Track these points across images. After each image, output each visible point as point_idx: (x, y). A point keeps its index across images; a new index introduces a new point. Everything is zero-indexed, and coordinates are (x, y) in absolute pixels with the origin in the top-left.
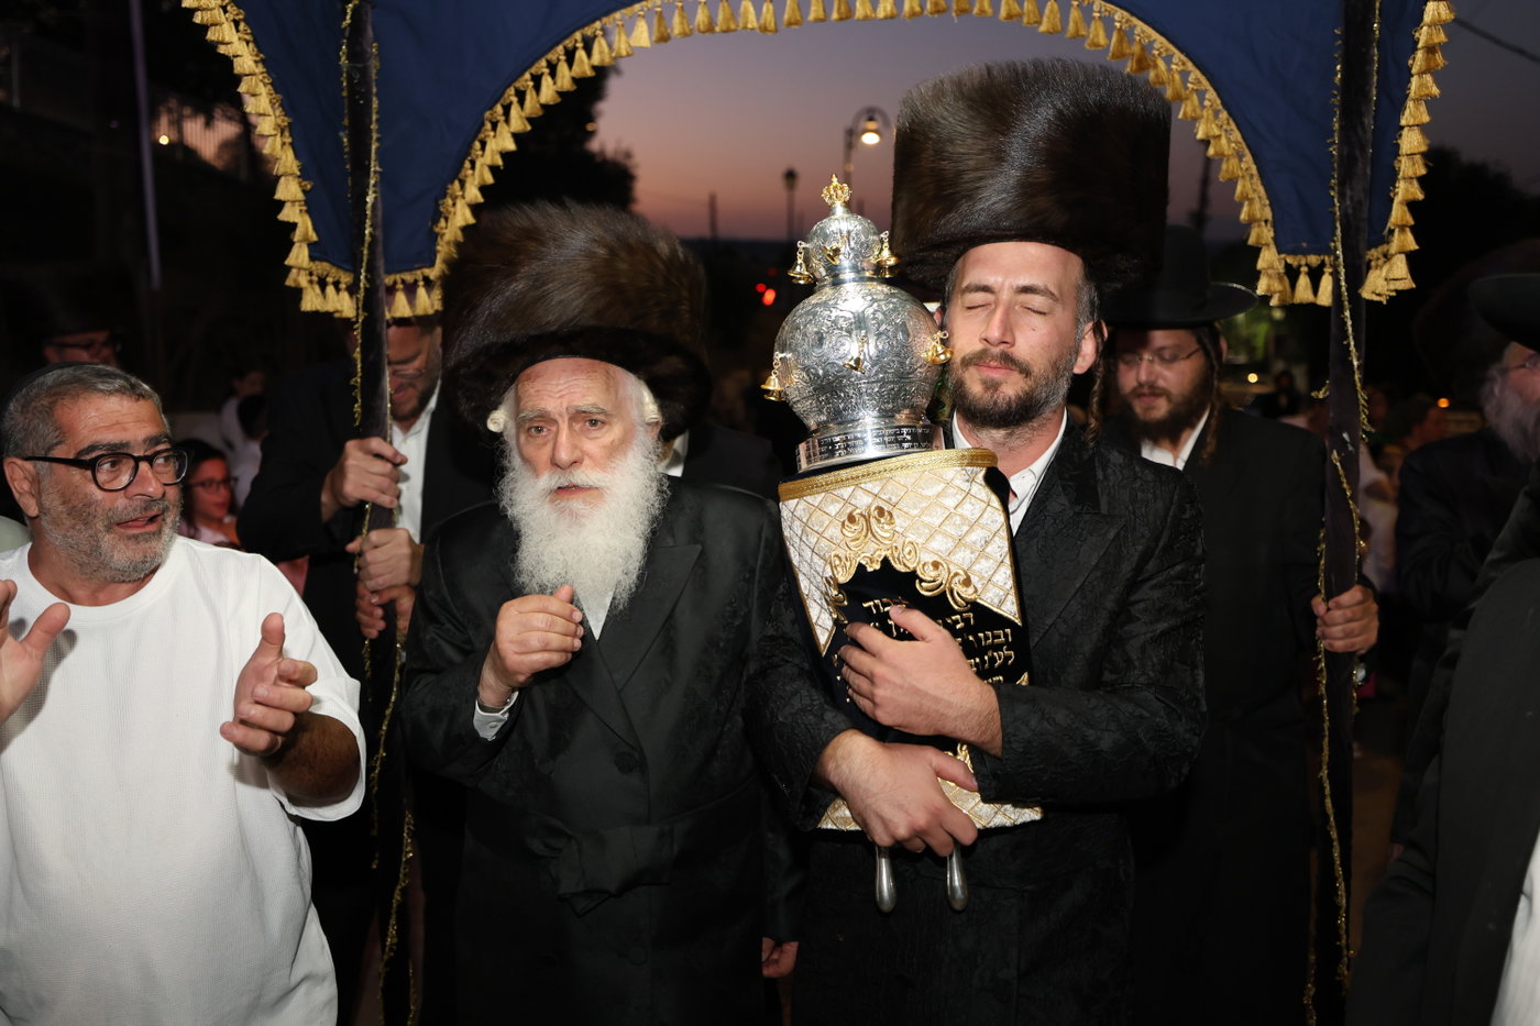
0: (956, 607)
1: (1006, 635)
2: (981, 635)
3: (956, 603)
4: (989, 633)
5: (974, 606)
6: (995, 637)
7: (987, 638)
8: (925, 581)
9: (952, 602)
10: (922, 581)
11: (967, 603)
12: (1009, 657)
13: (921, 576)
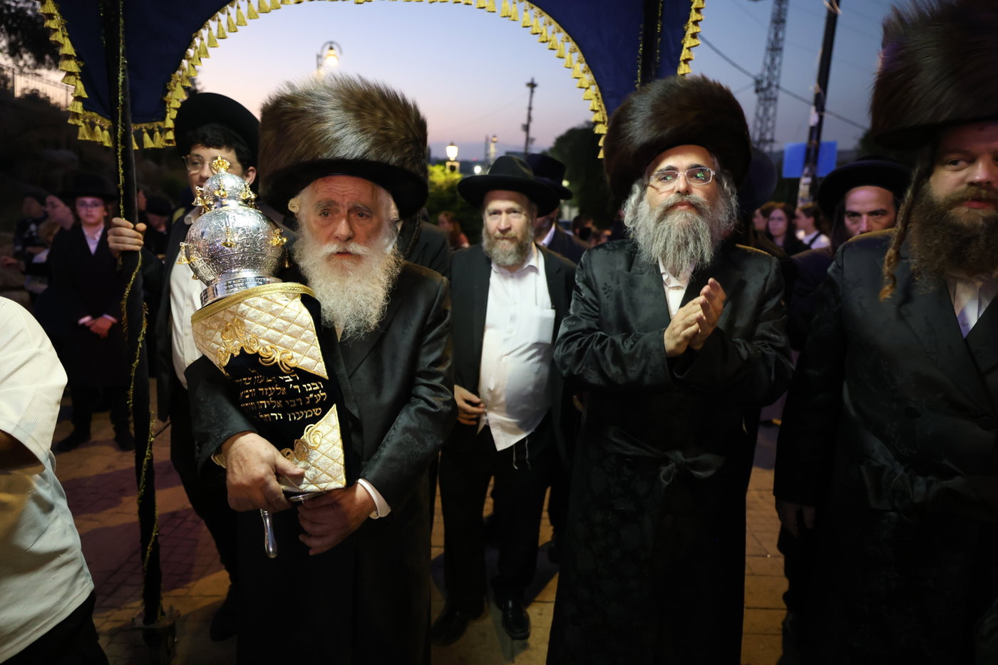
0: (285, 371)
1: (319, 385)
2: (304, 386)
3: (284, 369)
4: (309, 385)
5: (296, 370)
6: (313, 387)
7: (308, 387)
8: (264, 358)
9: (282, 369)
10: (262, 358)
11: (292, 368)
12: (323, 397)
13: (262, 355)
